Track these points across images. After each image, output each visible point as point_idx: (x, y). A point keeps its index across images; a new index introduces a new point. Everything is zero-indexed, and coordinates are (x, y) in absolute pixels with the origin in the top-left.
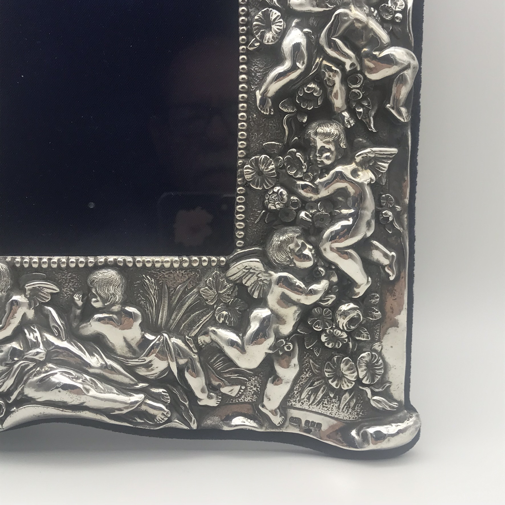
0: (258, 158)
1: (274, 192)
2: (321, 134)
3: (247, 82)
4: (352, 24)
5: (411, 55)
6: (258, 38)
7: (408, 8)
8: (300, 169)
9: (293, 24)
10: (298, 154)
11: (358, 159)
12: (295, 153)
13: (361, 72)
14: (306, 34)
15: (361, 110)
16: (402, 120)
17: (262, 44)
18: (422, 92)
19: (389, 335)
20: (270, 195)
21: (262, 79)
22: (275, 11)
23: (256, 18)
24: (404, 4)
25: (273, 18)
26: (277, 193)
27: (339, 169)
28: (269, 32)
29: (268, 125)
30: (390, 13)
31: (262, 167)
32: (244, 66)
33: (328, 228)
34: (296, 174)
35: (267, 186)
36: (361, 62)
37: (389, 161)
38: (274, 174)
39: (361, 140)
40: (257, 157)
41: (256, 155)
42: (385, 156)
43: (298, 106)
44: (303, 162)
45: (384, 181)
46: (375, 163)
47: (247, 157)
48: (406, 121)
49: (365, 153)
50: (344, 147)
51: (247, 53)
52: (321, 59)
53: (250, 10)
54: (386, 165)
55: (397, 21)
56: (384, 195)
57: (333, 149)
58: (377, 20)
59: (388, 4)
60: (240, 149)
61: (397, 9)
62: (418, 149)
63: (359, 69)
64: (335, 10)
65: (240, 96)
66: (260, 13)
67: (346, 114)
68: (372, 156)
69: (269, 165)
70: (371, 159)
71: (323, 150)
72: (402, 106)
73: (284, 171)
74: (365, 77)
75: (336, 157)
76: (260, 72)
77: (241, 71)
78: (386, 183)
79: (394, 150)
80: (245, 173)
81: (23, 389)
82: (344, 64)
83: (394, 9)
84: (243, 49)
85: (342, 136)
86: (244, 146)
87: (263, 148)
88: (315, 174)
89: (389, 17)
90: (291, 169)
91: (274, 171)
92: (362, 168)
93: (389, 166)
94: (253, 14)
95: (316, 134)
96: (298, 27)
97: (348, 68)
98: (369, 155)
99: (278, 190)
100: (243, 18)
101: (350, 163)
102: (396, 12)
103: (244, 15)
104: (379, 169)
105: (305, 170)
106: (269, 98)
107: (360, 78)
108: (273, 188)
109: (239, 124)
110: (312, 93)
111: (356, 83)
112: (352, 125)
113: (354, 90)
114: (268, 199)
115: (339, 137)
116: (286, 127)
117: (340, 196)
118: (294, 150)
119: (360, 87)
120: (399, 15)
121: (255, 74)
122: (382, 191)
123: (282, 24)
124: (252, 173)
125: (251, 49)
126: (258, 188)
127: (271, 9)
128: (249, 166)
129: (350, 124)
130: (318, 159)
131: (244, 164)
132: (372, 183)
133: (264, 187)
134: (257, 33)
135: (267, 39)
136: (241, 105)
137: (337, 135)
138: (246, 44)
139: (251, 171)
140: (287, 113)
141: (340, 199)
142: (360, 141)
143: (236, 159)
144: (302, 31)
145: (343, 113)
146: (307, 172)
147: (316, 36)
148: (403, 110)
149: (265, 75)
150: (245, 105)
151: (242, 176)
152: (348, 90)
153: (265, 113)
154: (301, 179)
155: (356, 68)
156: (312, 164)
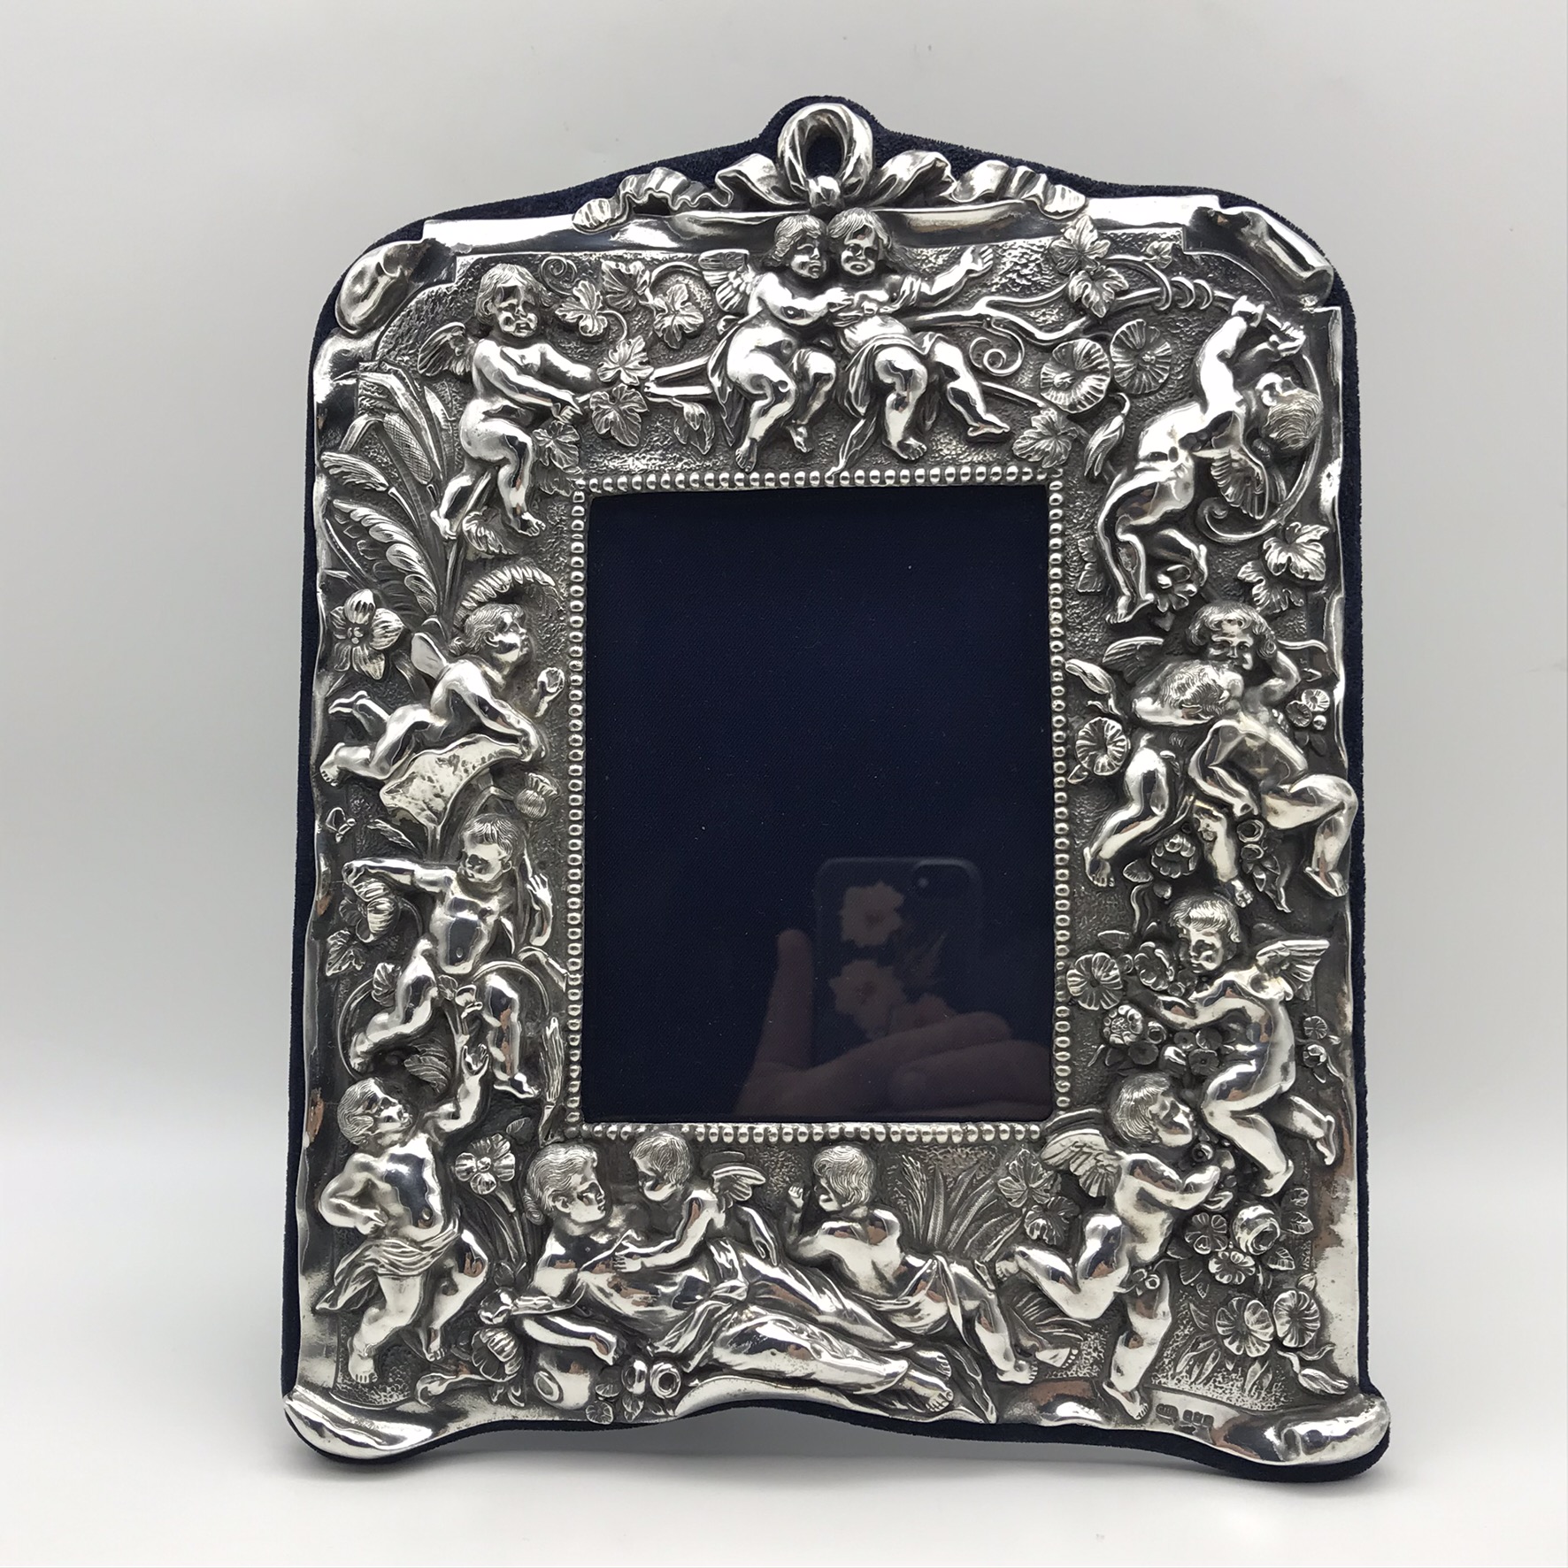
0: (1091, 958)
1: (1119, 1015)
2: (1196, 920)
3: (1069, 835)
4: (1243, 742)
5: (1345, 786)
6: (1085, 765)
7: (1336, 704)
8: (1162, 975)
9: (1143, 742)
10: (1159, 952)
11: (1262, 960)
12: (1154, 949)
13: (1261, 817)
14: (1166, 760)
15: (1263, 876)
16: (1335, 894)
17: (1091, 773)
18: (1366, 841)
19: (1327, 1261)
20: (1112, 1019)
21: (1093, 829)
22: (1112, 723)
23: (1081, 733)
24: (1328, 699)
25: (1110, 733)
26: (1125, 1016)
27: (1230, 976)
28: (1103, 755)
29: (1106, 904)
30: (1305, 716)
31: (1098, 973)
32: (1063, 809)
33: (1215, 1075)
34: (1155, 984)
35: (1108, 1005)
36: (1259, 800)
37: (1316, 962)
38: (1117, 984)
39: (1265, 925)
40: (1088, 956)
41: (1086, 952)
42: (1307, 954)
43: (1155, 872)
44: (1167, 964)
45: (1308, 994)
46: (1291, 966)
47: (1072, 956)
48: (1340, 895)
49: (1274, 951)
50: (1237, 941)
51: (1067, 788)
52: (1192, 798)
53: (1071, 720)
54: (1311, 969)
55: (1319, 728)
56: (1309, 1019)
57: (1218, 944)
58: (1283, 731)
59: (1300, 700)
60: (1059, 943)
61: (1317, 709)
62: (1364, 937)
63: (1256, 813)
64: (1213, 722)
65: (1058, 857)
66: (1087, 726)
67: (1238, 885)
68: (1286, 954)
69: (1110, 970)
70: (1283, 960)
71: (1201, 946)
72: (1333, 871)
73: (1135, 978)
74: (1267, 825)
75: (1225, 956)
76: (1088, 818)
77: (1058, 816)
78: (1311, 997)
79: (1323, 944)
80: (1069, 984)
81: (710, 1350)
82: (1230, 806)
83: (1311, 708)
84: (1060, 782)
85: (1234, 924)
86: (1067, 938)
87: (1098, 941)
88: (1189, 984)
89: (1304, 723)
90: (1146, 976)
91: (1118, 980)
92: (1270, 975)
93: (1316, 971)
94: (1076, 726)
95: (1188, 920)
96: (1151, 748)
97: (1238, 812)
98: (1280, 953)
99: (1127, 1012)
100: (1060, 733)
101: (1248, 966)
102: (1315, 714)
103: (1061, 729)
104: (1299, 975)
105: (1171, 979)
106: (1107, 860)
107: (1260, 828)
108: (1117, 1007)
109: (1057, 903)
110: (1179, 852)
111: (1253, 836)
112: (1249, 902)
113: (1249, 846)
114: (1110, 1026)
115: (1228, 924)
116: (1135, 906)
117: (1234, 1023)
118: (1151, 944)
119: (1260, 840)
120: (1322, 719)
121: (1081, 820)
122: (1306, 1011)
123: (1125, 743)
124: (1081, 983)
125: (1074, 781)
126: (1093, 1008)
127: (1105, 719)
128: (1075, 971)
129: (1245, 900)
130: (1193, 961)
131: (1067, 968)
132: (1288, 999)
133: (1101, 1006)
134: (1083, 758)
135: (1100, 765)
136: (1058, 872)
137: (1223, 922)
138: (1066, 774)
139: (1079, 979)
140: (1138, 884)
141: (1234, 1026)
142: (1264, 928)
143: (1052, 958)
144: (1158, 754)
145: (1233, 883)
146: (1175, 980)
147: (1182, 762)
148: (1336, 877)
149: (1099, 822)
150: (1066, 872)
151: (1065, 987)
152: (1240, 846)
153: (1100, 885)
154: (1164, 993)
155: (1251, 812)
156: (1184, 968)
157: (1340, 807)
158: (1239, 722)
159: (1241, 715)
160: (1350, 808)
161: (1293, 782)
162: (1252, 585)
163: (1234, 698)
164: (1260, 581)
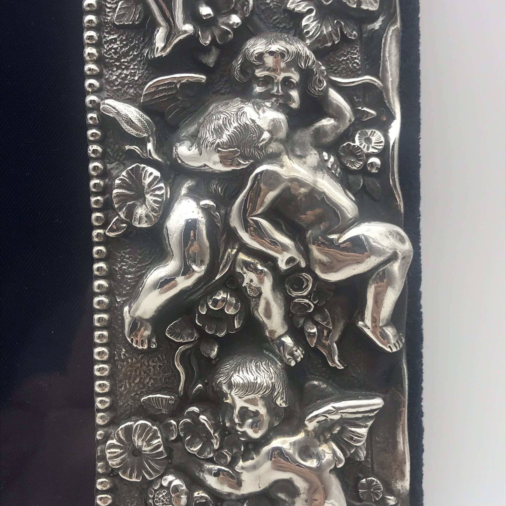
0: (131, 426)
1: (162, 486)
2: (237, 385)
3: (108, 292)
4: (287, 190)
5: (398, 234)
6: (122, 216)
7: (391, 144)
8: (207, 441)
9: (184, 191)
10: (203, 418)
11: (311, 426)
12: (198, 415)
13: (309, 270)
14: (206, 210)
15: (315, 330)
16: (389, 350)
17: (130, 225)
18: (423, 288)
20: (156, 491)
21: (135, 286)
22: (150, 169)
23: (117, 182)
24: (383, 139)
25: (148, 181)
26: (168, 488)
27: (277, 442)
28: (141, 205)
29: (149, 365)
30: (358, 158)
31: (138, 442)
32: (102, 265)
34: (200, 451)
35: (150, 475)
36: (306, 253)
37: (370, 423)
38: (161, 453)
40: (129, 423)
41: (128, 419)
42: (360, 416)
43: (201, 331)
44: (212, 432)
45: (363, 454)
46: (343, 430)
47: (114, 423)
48: (394, 350)
49: (323, 414)
50: (284, 405)
51: (106, 241)
52: (235, 250)
53: (109, 166)
54: (364, 431)
55: (374, 171)
56: (364, 480)
57: (263, 411)
59: (354, 142)
60: (99, 411)
61: (371, 150)
62: (422, 389)
63: (303, 265)
64: (253, 167)
65: (96, 317)
66: (124, 173)
67: (288, 340)
68: (336, 417)
69: (152, 439)
70: (334, 423)
71: (244, 413)
72: (386, 325)
73: (179, 444)
74: (316, 278)
75: (271, 424)
76: (130, 273)
77: (96, 273)
78: (366, 458)
79: (378, 402)
80: (108, 455)
82: (274, 260)
83: (365, 150)
84: (98, 235)
86: (107, 405)
87: (141, 406)
88: (235, 451)
89: (357, 166)
90: (191, 443)
91: (161, 449)
92: (319, 440)
94: (114, 173)
95: (230, 386)
96: (191, 197)
97: (282, 265)
98: (330, 417)
99: (170, 483)
100: (97, 181)
102: (369, 155)
103: (97, 177)
104: (352, 439)
105: (216, 447)
106: (147, 320)
107: (308, 281)
108: (161, 477)
109: (96, 367)
110: (222, 310)
111: (301, 289)
112: (299, 359)
113: (296, 301)
114: (153, 498)
115: (273, 388)
116: (180, 369)
117: (282, 492)
118: (195, 409)
119: (310, 294)
120: (376, 160)
121: (123, 277)
122: (361, 472)
123: (163, 191)
124: (121, 454)
125: (112, 235)
126: (134, 480)
127: (143, 165)
128: (114, 441)
129: (295, 358)
130: (238, 428)
131: (107, 437)
133: (144, 477)
134: (120, 209)
135: (138, 216)
136: (97, 333)
137: (267, 387)
138: (104, 226)
139: (118, 451)
140: (181, 344)
141: (282, 496)
142: (315, 386)
144: (198, 204)
145: (283, 339)
146: (221, 447)
147: (223, 212)
148: (390, 331)
149: (140, 278)
150: (105, 333)
151: (103, 458)
152: (288, 301)
153: (140, 347)
154: (211, 461)
155: (299, 264)
156: (230, 433)
157: (394, 257)
158: (282, 166)
159: (285, 158)
160: (404, 258)
161: (342, 231)
162: (302, 15)
163: (276, 140)
164: (310, 11)
